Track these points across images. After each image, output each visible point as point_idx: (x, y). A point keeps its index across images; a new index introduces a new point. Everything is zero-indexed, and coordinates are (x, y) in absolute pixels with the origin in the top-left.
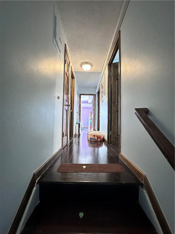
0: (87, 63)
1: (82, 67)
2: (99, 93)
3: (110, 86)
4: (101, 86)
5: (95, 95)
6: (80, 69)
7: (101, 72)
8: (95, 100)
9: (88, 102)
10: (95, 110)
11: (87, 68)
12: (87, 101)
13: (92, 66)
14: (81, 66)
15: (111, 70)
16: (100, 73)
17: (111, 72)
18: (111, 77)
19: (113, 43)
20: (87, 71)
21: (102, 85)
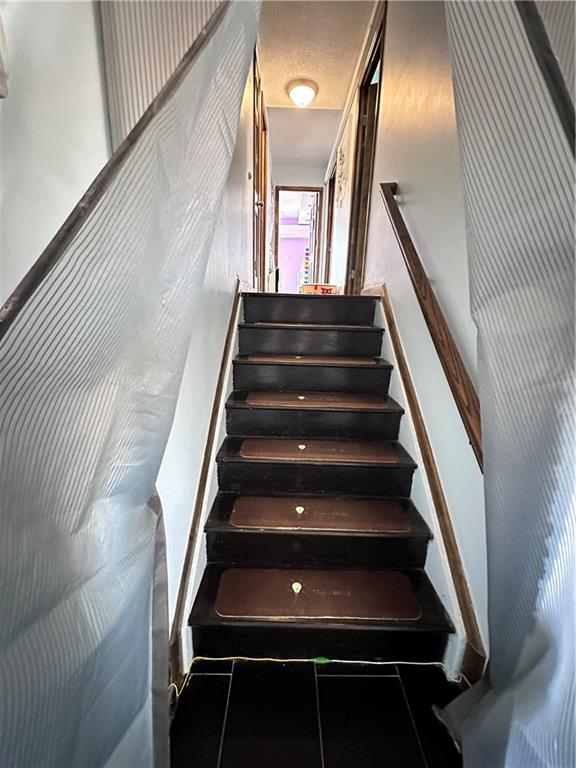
0: (303, 81)
1: (291, 94)
2: (332, 181)
3: (359, 153)
4: (339, 155)
5: (320, 190)
6: (281, 102)
7: (342, 111)
8: (320, 209)
9: (297, 219)
10: (318, 243)
11: (302, 97)
12: (296, 216)
13: (317, 90)
14: (287, 89)
15: (365, 107)
16: (339, 113)
17: (365, 113)
18: (364, 127)
19: (372, 27)
20: (301, 107)
21: (341, 152)
